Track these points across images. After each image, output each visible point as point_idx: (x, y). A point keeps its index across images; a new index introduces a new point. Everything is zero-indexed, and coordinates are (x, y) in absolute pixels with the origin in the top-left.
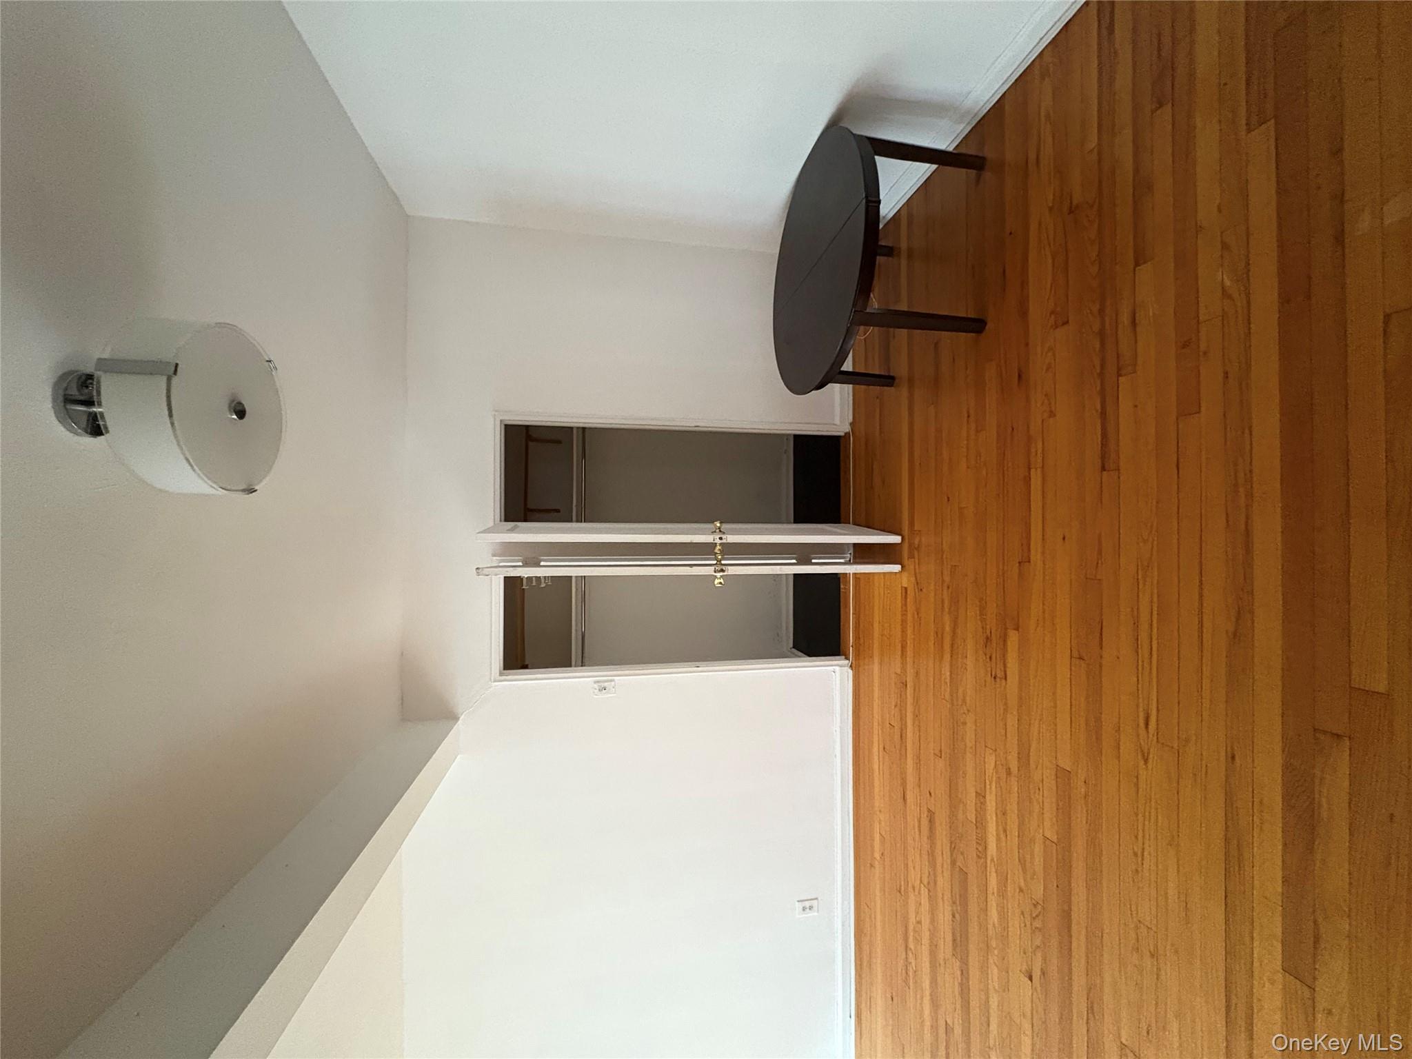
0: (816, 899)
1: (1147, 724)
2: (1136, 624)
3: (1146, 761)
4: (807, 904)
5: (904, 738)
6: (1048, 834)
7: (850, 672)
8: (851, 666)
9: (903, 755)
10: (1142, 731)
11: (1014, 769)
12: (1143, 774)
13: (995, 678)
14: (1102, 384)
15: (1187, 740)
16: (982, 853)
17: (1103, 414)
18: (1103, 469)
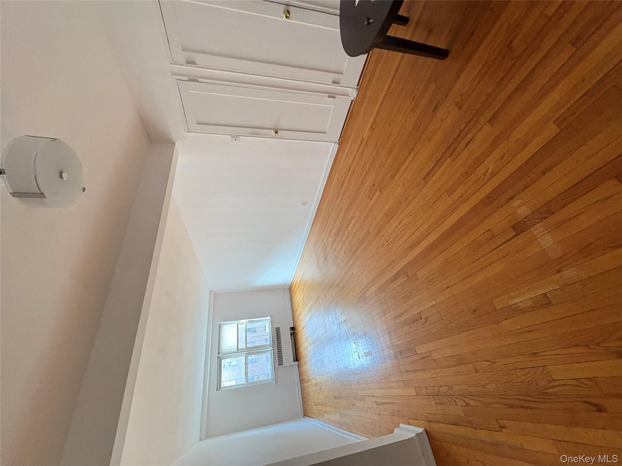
0: (307, 203)
1: (387, 242)
2: (400, 223)
3: (383, 247)
4: (304, 204)
5: (343, 183)
6: (360, 237)
7: (338, 146)
8: (339, 144)
9: (341, 188)
10: (385, 242)
11: (361, 220)
12: (380, 248)
13: (369, 197)
14: (446, 151)
15: (390, 252)
16: (347, 227)
17: (438, 162)
18: (424, 179)
